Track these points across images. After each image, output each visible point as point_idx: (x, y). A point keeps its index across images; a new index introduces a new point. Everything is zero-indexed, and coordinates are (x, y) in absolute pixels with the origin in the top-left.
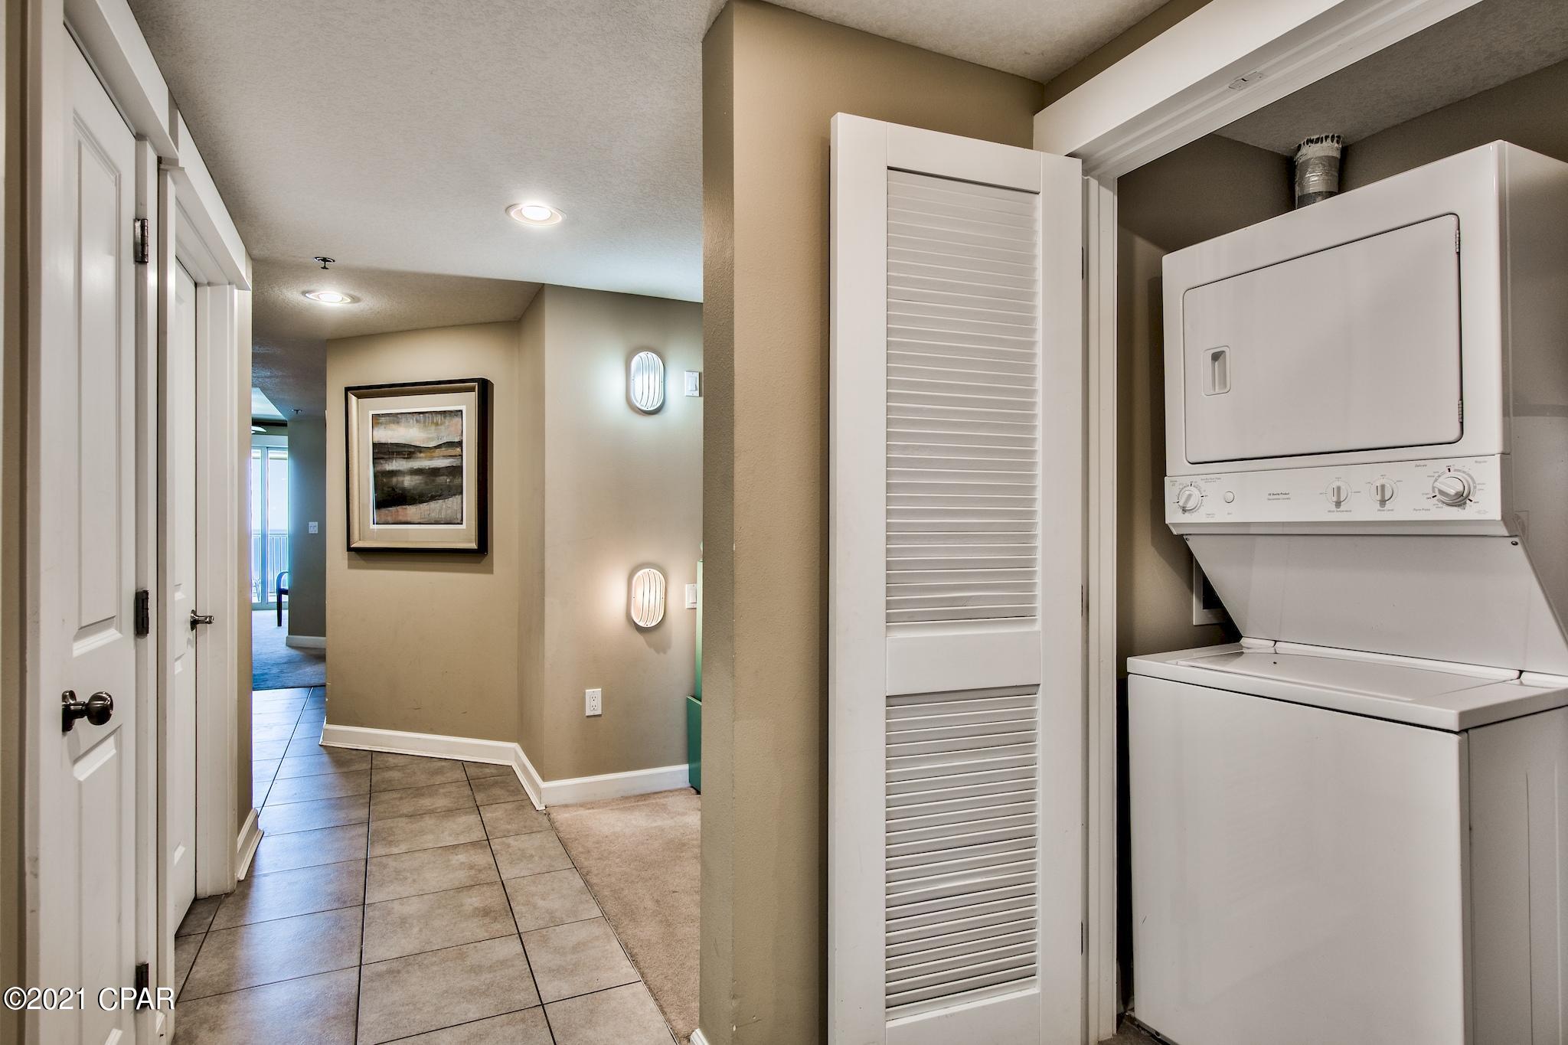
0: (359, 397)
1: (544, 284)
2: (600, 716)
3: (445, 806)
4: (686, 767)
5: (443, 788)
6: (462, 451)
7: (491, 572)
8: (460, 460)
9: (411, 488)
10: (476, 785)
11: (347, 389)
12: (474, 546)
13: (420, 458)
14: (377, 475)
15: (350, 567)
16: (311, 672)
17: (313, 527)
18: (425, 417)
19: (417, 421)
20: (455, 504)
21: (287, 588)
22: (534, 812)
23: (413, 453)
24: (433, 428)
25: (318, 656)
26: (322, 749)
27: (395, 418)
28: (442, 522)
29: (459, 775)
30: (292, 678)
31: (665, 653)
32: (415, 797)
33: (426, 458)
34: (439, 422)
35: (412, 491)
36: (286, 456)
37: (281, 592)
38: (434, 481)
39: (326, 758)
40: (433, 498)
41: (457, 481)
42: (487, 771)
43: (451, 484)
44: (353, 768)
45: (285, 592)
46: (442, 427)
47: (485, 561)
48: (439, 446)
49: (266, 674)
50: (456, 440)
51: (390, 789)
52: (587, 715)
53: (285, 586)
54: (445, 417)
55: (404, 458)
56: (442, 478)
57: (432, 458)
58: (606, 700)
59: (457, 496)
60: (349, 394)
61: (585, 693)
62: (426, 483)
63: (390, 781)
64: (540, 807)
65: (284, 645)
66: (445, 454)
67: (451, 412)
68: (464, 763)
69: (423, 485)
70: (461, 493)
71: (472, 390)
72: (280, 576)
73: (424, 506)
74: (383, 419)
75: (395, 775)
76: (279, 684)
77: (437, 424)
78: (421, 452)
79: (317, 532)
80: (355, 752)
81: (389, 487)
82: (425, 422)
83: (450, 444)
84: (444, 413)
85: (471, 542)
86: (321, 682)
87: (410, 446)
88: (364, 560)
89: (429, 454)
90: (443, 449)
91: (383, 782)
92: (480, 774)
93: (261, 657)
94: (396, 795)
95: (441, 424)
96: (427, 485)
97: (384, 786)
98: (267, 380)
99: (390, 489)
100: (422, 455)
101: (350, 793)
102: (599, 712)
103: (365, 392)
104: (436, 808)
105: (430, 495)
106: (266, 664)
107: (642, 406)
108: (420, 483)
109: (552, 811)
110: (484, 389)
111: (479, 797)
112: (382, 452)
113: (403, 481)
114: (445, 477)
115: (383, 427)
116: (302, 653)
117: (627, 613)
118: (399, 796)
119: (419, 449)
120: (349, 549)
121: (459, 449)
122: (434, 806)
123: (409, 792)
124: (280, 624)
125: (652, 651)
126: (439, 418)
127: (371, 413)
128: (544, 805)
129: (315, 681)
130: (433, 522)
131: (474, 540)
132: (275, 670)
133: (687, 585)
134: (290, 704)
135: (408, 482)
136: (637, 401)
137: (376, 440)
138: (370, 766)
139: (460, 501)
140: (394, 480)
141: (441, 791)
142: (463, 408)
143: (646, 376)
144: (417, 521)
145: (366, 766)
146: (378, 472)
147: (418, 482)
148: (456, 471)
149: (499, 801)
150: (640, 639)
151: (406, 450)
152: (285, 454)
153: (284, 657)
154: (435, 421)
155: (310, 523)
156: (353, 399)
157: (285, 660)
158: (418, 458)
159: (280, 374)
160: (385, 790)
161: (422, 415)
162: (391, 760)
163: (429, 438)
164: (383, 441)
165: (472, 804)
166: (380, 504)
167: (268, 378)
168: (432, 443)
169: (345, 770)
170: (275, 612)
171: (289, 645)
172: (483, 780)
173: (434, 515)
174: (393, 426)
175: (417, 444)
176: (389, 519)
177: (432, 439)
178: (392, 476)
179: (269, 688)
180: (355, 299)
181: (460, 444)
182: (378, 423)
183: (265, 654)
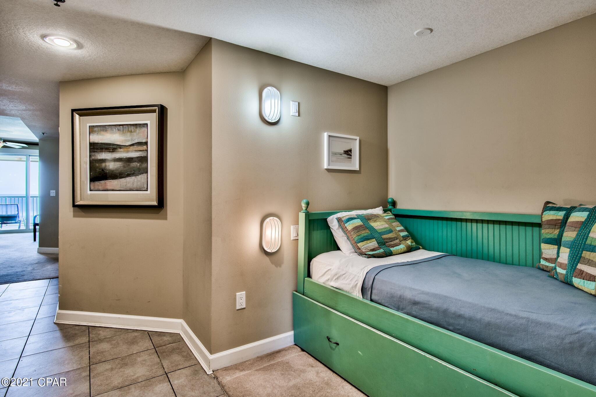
0: (80, 115)
1: (211, 38)
2: (244, 308)
3: (144, 375)
4: (292, 333)
5: (139, 357)
6: (147, 147)
7: (165, 218)
8: (146, 153)
9: (114, 169)
10: (161, 353)
11: (73, 111)
12: (155, 203)
13: (120, 151)
14: (91, 162)
15: (75, 216)
16: (50, 269)
17: (53, 193)
18: (124, 127)
19: (118, 130)
20: (143, 179)
21: (38, 222)
22: (206, 376)
23: (116, 149)
24: (129, 134)
25: (54, 259)
26: (56, 326)
27: (104, 128)
28: (135, 190)
29: (147, 344)
30: (39, 272)
31: (280, 266)
32: (121, 367)
33: (124, 151)
34: (133, 131)
35: (115, 171)
36: (38, 160)
37: (35, 225)
38: (129, 165)
39: (58, 334)
40: (129, 175)
41: (144, 165)
42: (165, 338)
43: (140, 167)
44: (77, 342)
45: (37, 224)
46: (135, 134)
47: (162, 212)
48: (133, 145)
49: (24, 271)
50: (143, 141)
51: (103, 360)
52: (237, 308)
53: (38, 221)
54: (136, 128)
55: (110, 152)
56: (134, 163)
57: (128, 152)
58: (248, 298)
59: (144, 174)
60: (74, 113)
61: (236, 295)
62: (124, 167)
63: (102, 352)
64: (209, 372)
65: (37, 253)
66: (137, 150)
67: (140, 124)
68: (149, 332)
69: (122, 168)
70: (147, 172)
71: (154, 111)
72: (35, 217)
73: (123, 180)
74: (96, 129)
75: (105, 346)
76: (32, 278)
77: (131, 132)
78: (120, 148)
79: (55, 195)
80: (77, 327)
81: (100, 169)
82: (123, 131)
83: (140, 144)
84: (136, 125)
85: (153, 201)
86: (56, 275)
87: (114, 145)
88: (83, 212)
89: (126, 149)
90: (135, 146)
91: (98, 353)
92: (161, 342)
93: (23, 259)
94: (107, 366)
95: (134, 132)
96: (125, 168)
97: (99, 358)
98: (24, 112)
99: (101, 170)
100: (121, 150)
101: (75, 367)
102: (244, 306)
103: (85, 112)
104: (138, 378)
105: (126, 174)
106: (25, 264)
107: (269, 119)
108: (120, 167)
109: (218, 375)
110: (162, 111)
111: (166, 363)
112: (94, 147)
113: (109, 165)
114: (136, 163)
115: (96, 133)
116: (47, 257)
117: (260, 244)
118: (110, 366)
119: (120, 146)
120: (74, 206)
121: (145, 147)
122: (136, 376)
123: (117, 361)
124: (35, 240)
125: (274, 266)
126: (132, 128)
127: (88, 125)
128: (211, 370)
129: (53, 275)
130: (129, 189)
131: (155, 200)
132: (30, 269)
133: (292, 226)
134: (37, 291)
135: (112, 166)
136: (266, 117)
137: (92, 141)
138: (88, 339)
139: (146, 177)
140: (103, 165)
141: (139, 359)
142: (148, 122)
143: (273, 101)
144: (118, 189)
145: (85, 339)
146: (93, 160)
147: (119, 166)
148: (144, 159)
149: (180, 367)
150: (267, 259)
151: (111, 147)
152: (37, 159)
153: (36, 260)
154: (130, 130)
155: (51, 191)
156: (77, 117)
157: (36, 262)
158: (118, 152)
159: (32, 108)
160: (100, 362)
161: (121, 126)
162: (103, 334)
163: (126, 140)
164: (96, 141)
165: (161, 372)
166: (93, 179)
167: (24, 110)
168: (128, 143)
169: (71, 344)
170: (32, 234)
171: (40, 253)
172: (164, 347)
173: (129, 186)
174: (102, 133)
175: (118, 143)
176: (100, 188)
177: (128, 141)
178: (102, 162)
179: (25, 281)
180: (80, 46)
181: (146, 143)
182: (93, 131)
183: (25, 258)
